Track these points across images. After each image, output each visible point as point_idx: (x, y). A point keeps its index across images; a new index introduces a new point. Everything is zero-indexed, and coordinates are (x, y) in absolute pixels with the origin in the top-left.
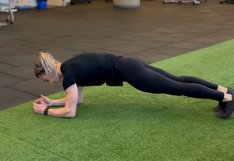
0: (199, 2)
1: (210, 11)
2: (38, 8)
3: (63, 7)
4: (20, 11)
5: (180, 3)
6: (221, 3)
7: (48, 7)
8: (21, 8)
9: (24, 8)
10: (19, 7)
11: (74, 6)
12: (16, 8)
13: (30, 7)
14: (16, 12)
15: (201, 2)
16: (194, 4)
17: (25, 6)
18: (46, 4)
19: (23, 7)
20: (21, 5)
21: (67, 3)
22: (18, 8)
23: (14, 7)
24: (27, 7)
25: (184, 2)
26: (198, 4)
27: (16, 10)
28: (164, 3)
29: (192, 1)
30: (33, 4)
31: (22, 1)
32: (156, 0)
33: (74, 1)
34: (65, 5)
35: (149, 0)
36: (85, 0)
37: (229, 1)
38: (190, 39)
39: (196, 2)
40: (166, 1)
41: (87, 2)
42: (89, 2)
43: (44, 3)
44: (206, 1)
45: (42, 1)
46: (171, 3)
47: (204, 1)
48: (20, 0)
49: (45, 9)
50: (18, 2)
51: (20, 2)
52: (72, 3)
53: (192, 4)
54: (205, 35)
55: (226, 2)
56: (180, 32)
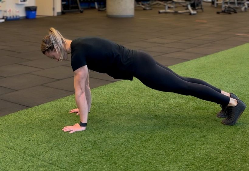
0: (195, 12)
1: (206, 21)
2: (27, 18)
3: (53, 17)
4: (8, 21)
5: (176, 13)
6: (218, 13)
7: (37, 17)
8: (9, 18)
9: (12, 18)
10: (7, 17)
11: (65, 16)
12: (3, 18)
13: (18, 17)
14: (3, 22)
15: (197, 12)
16: (190, 14)
17: (13, 16)
18: (35, 13)
19: (11, 17)
20: (8, 15)
21: (58, 13)
22: (5, 18)
23: (1, 17)
25: (180, 12)
26: (194, 14)
27: (3, 20)
28: (159, 13)
29: (188, 11)
30: (22, 14)
31: (10, 11)
32: (151, 9)
33: (65, 11)
34: (56, 15)
35: (144, 9)
36: (77, 10)
37: (226, 11)
38: (185, 49)
39: (193, 12)
40: (161, 11)
41: (79, 12)
42: (82, 12)
43: (33, 12)
44: (203, 11)
45: (31, 11)
46: (166, 13)
47: (200, 10)
48: (8, 10)
49: (34, 18)
50: (6, 12)
51: (8, 12)
52: (63, 13)
53: (189, 14)
54: (201, 45)
55: (223, 12)
56: (175, 42)
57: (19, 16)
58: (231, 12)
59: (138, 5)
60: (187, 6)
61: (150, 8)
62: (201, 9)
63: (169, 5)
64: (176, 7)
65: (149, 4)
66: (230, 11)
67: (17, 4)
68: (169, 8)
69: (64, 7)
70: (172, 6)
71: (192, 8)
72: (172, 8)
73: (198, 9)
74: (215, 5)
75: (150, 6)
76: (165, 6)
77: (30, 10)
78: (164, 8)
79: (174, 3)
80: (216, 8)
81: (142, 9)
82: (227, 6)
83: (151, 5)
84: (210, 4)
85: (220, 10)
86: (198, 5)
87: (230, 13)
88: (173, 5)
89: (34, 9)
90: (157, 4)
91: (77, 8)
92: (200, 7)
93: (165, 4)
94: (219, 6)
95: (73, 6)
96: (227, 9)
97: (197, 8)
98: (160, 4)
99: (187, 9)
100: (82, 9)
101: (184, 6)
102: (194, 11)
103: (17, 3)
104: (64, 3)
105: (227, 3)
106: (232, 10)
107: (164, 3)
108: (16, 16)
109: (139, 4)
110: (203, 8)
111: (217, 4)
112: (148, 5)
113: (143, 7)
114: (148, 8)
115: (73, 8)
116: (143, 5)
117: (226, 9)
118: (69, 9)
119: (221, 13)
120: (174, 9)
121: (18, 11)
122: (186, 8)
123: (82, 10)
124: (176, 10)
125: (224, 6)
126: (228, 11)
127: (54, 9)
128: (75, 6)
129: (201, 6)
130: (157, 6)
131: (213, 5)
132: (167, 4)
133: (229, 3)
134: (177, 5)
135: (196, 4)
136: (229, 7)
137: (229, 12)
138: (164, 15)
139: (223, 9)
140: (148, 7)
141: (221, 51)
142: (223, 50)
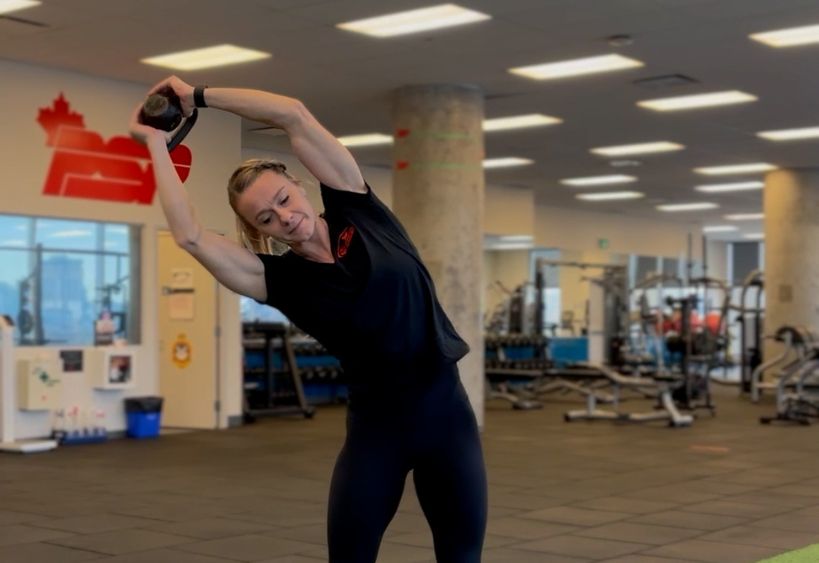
0: (687, 418)
1: (725, 450)
2: (129, 435)
3: (216, 432)
4: (69, 445)
5: (623, 420)
6: (765, 421)
7: (162, 432)
8: (70, 436)
9: (81, 434)
10: (65, 433)
11: (255, 430)
12: (52, 437)
13: (101, 434)
14: (52, 451)
15: (696, 417)
16: (672, 424)
17: (86, 431)
18: (157, 421)
19: (76, 433)
20: (71, 426)
21: (232, 419)
22: (60, 435)
23: (47, 433)
24: (91, 433)
25: (636, 416)
26: (684, 425)
27: (52, 444)
28: (567, 419)
29: (662, 413)
30: (113, 421)
31: (75, 411)
32: (539, 408)
33: (255, 412)
34: (224, 424)
35: (516, 407)
36: (294, 408)
37: (792, 416)
38: (658, 546)
39: (679, 417)
40: (573, 413)
41: (301, 416)
42: (309, 416)
43: (151, 417)
44: (713, 415)
45: (145, 412)
46: (590, 420)
47: (705, 412)
48: (68, 410)
49: (154, 437)
50: (61, 415)
51: (70, 415)
52: (247, 419)
53: (665, 423)
54: (711, 532)
55: (783, 418)
56: (622, 521)
57: (104, 430)
58: (810, 420)
59: (495, 394)
60: (660, 398)
61: (535, 403)
62: (708, 406)
63: (600, 394)
64: (621, 400)
65: (531, 390)
66: (806, 415)
67: (100, 391)
68: (600, 402)
69: (252, 399)
70: (610, 397)
71: (677, 402)
72: (611, 403)
73: (698, 407)
74: (755, 395)
75: (537, 395)
76: (585, 395)
77: (138, 409)
78: (584, 404)
79: (615, 388)
80: (755, 403)
81: (509, 405)
82: (795, 397)
83: (540, 393)
84: (737, 391)
85: (769, 412)
86: (695, 395)
87: (804, 423)
88: (612, 393)
89: (155, 406)
90: (559, 389)
91: (295, 401)
92: (702, 402)
93: (586, 390)
94: (767, 399)
95: (281, 395)
96: (795, 408)
97: (693, 404)
98: (570, 390)
99: (661, 407)
100: (310, 405)
101: (649, 397)
102: (683, 414)
103: (99, 386)
104: (252, 385)
105: (793, 387)
106: (812, 411)
107: (583, 386)
108: (96, 431)
109: (499, 390)
110: (713, 403)
111: (760, 391)
112: (528, 394)
113: (513, 398)
114: (528, 404)
115: (279, 402)
116: (510, 391)
117: (790, 406)
118: (266, 407)
119: (774, 423)
120: (616, 406)
121: (100, 411)
122: (655, 403)
123: (310, 410)
124: (624, 409)
125: (783, 397)
126: (797, 413)
127: (218, 406)
128: (287, 395)
129: (708, 397)
130: (558, 396)
131: (747, 395)
132: (593, 389)
133: (799, 388)
134: (627, 393)
135: (689, 392)
136: (801, 402)
137: (800, 418)
138: (583, 426)
139: (782, 409)
140: (531, 399)
141: (782, 553)
142: (789, 550)
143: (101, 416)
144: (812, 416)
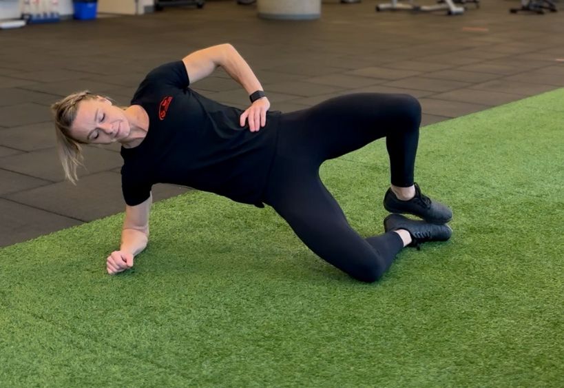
0: (460, 9)
1: (486, 30)
2: (75, 18)
3: (136, 16)
4: (33, 23)
5: (416, 10)
6: (513, 11)
7: (98, 16)
8: (35, 17)
9: (42, 17)
10: (31, 16)
11: (162, 15)
12: (22, 18)
13: (56, 16)
14: (22, 28)
15: (466, 9)
16: (450, 13)
17: (45, 14)
18: (95, 8)
19: (38, 16)
20: (35, 10)
21: (146, 8)
22: (27, 17)
23: (18, 15)
24: (49, 16)
25: (425, 8)
26: (458, 14)
27: (22, 23)
28: (378, 9)
29: (442, 6)
31: (38, 1)
32: (359, 2)
33: (162, 4)
34: (141, 11)
36: (190, 2)
37: (532, 8)
39: (455, 9)
40: (382, 6)
41: (195, 7)
42: (200, 6)
43: (90, 5)
44: (478, 7)
45: (86, 2)
46: (393, 10)
47: (472, 5)
49: (93, 19)
50: (27, 3)
51: (34, 3)
52: (158, 8)
53: (445, 12)
54: (477, 83)
55: (526, 9)
56: (416, 76)
57: (58, 14)
58: (544, 10)
62: (474, 2)
66: (541, 7)
73: (468, 2)
78: (390, 0)
81: (338, 1)
85: (516, 5)
87: (540, 13)
96: (535, 3)
99: (442, 1)
102: (457, 6)
106: (546, 5)
108: (52, 14)
114: (351, 0)
117: (531, 1)
119: (519, 12)
120: (412, 1)
121: (55, 1)
123: (201, 2)
124: (417, 3)
126: (536, 6)
137: (538, 9)
138: (389, 14)
139: (525, 3)
141: (525, 98)
142: (530, 96)
143: (56, 4)
144: (546, 8)
